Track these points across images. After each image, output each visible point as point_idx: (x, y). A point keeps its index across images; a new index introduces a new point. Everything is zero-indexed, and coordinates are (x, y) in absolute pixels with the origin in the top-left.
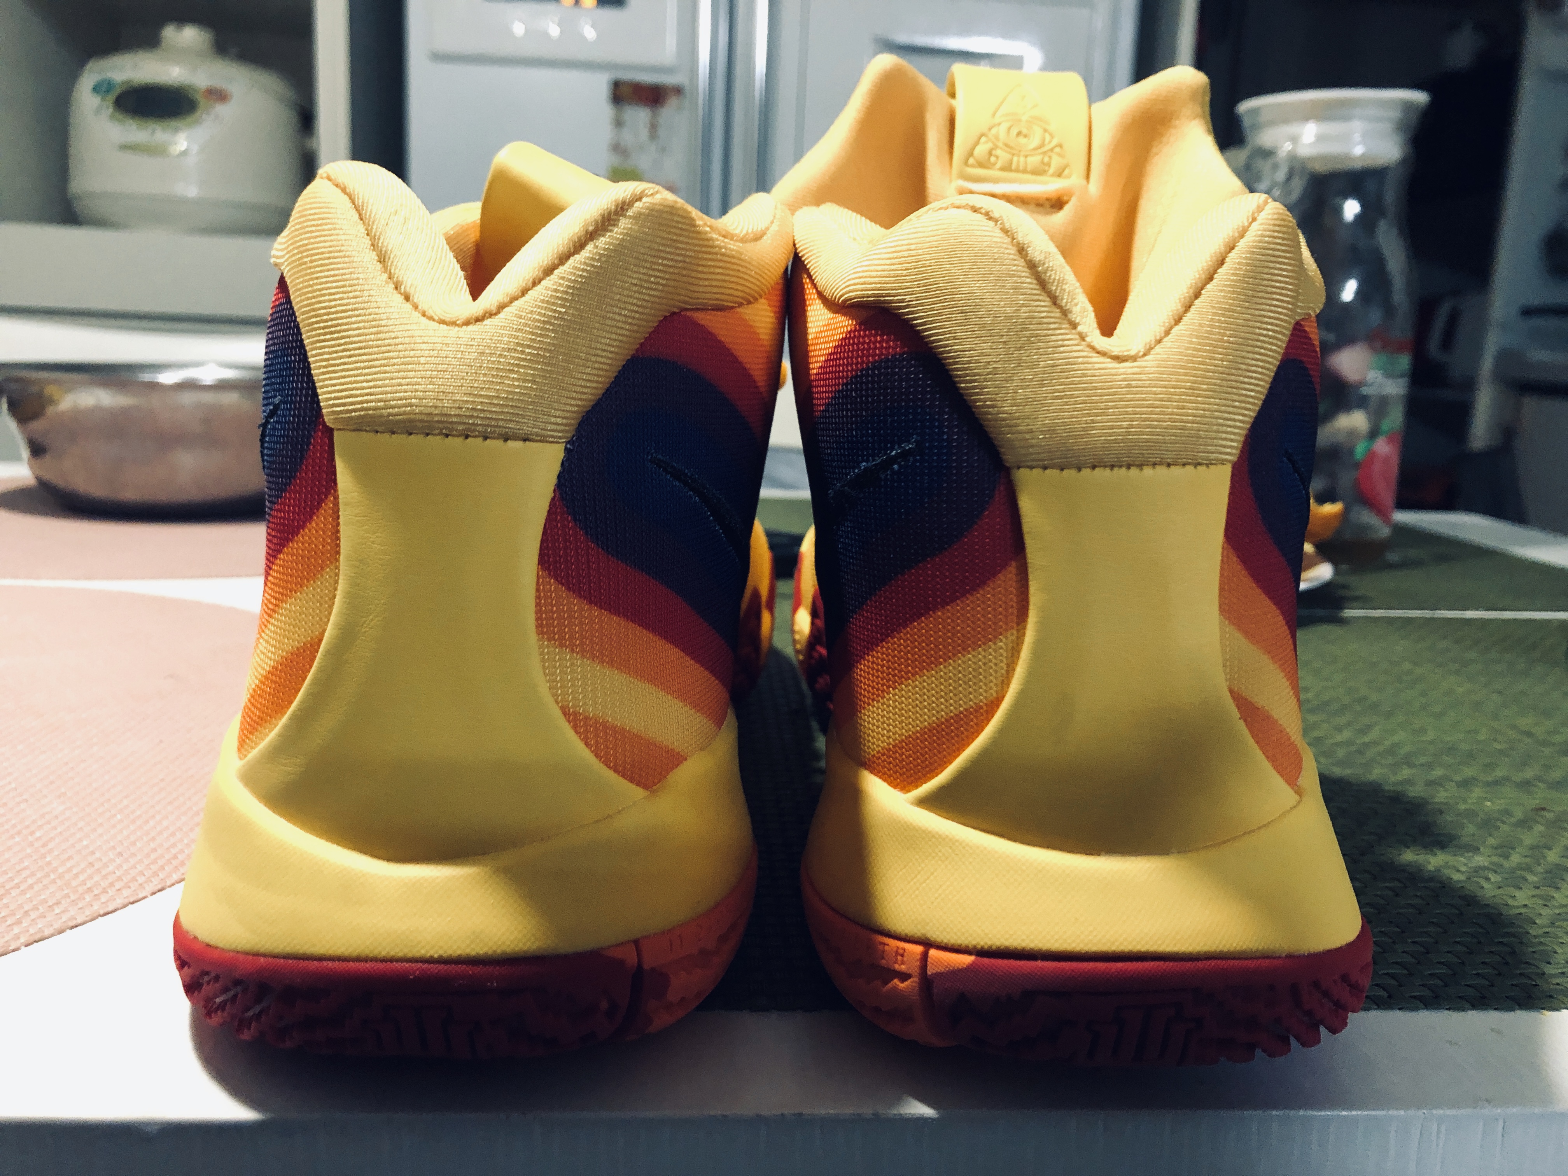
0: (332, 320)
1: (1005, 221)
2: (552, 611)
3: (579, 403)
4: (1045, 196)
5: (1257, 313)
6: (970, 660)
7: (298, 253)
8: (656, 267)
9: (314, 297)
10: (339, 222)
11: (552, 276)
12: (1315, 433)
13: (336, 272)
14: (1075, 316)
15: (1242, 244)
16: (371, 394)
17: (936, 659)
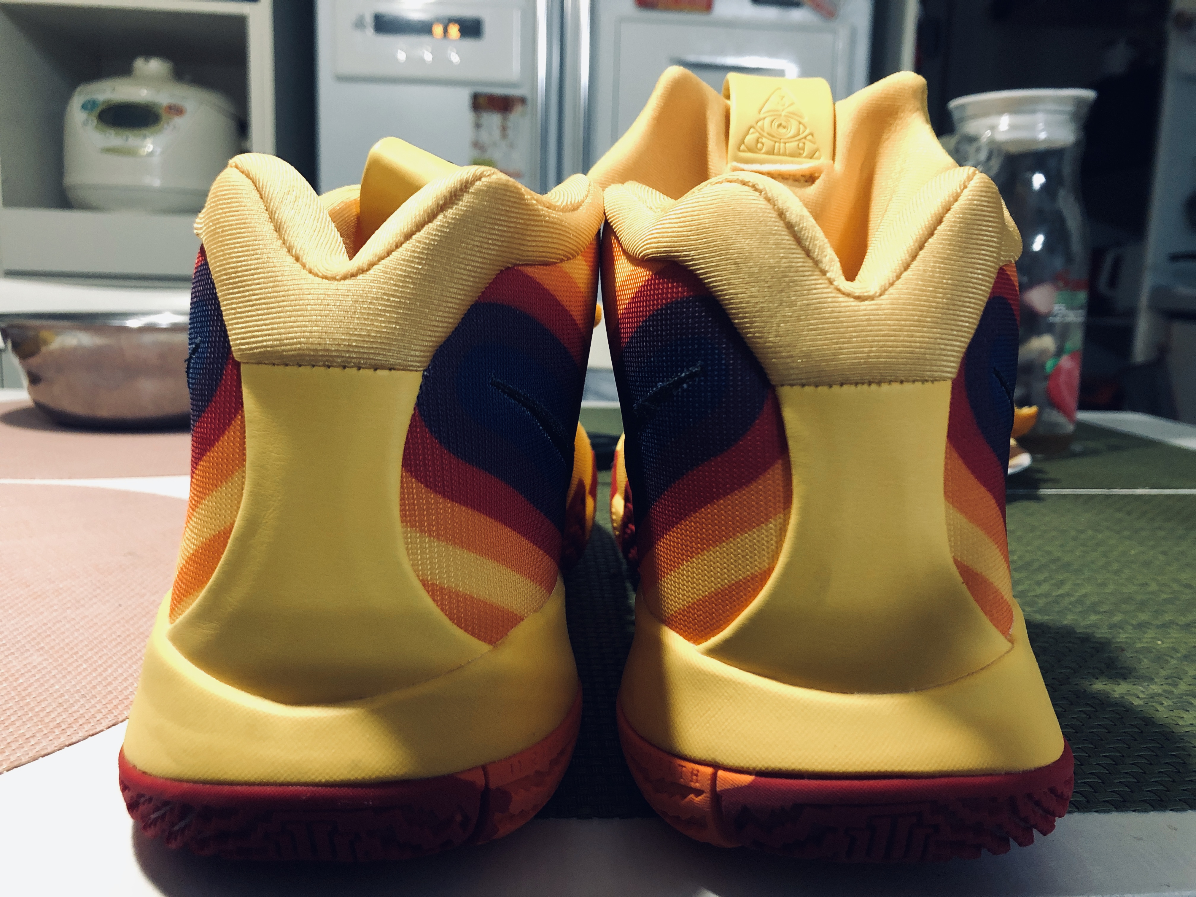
0: (238, 277)
1: (768, 192)
2: (414, 504)
3: (434, 339)
4: (801, 173)
5: (969, 260)
6: (746, 538)
7: (212, 226)
8: (494, 232)
9: (224, 259)
10: (244, 200)
11: (411, 240)
12: (1017, 354)
13: (242, 240)
14: (825, 266)
15: (956, 207)
16: (269, 335)
17: (720, 538)
